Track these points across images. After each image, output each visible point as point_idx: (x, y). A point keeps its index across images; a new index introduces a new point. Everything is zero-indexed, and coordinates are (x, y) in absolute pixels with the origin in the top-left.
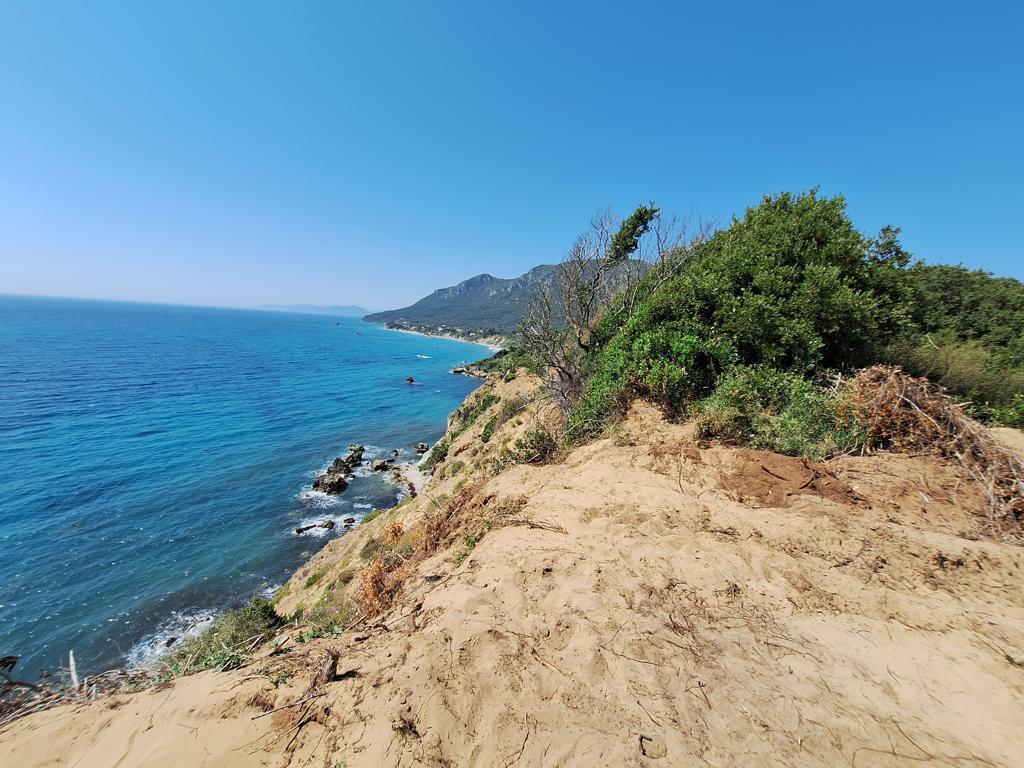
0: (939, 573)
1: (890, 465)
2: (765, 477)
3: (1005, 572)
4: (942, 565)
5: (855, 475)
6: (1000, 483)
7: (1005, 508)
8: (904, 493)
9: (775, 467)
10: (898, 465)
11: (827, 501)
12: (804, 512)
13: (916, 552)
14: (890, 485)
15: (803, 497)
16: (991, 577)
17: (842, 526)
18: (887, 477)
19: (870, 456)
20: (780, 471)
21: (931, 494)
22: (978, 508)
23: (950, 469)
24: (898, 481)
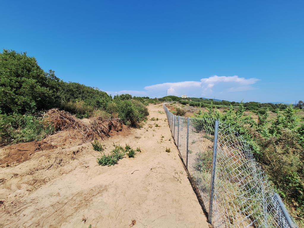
0: (74, 156)
1: (61, 134)
2: (20, 153)
3: (86, 149)
4: (74, 154)
5: (53, 140)
6: (84, 131)
7: (86, 135)
8: (66, 140)
9: (23, 148)
10: (64, 133)
11: (44, 151)
12: (36, 158)
13: (69, 154)
14: (62, 140)
15: (35, 153)
16: (84, 151)
17: (49, 157)
18: (61, 138)
19: (56, 133)
20: (26, 148)
21: (72, 138)
22: (81, 137)
23: (75, 131)
24: (64, 138)
